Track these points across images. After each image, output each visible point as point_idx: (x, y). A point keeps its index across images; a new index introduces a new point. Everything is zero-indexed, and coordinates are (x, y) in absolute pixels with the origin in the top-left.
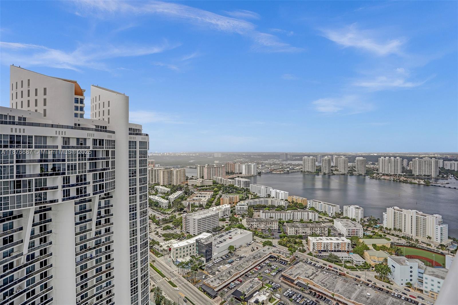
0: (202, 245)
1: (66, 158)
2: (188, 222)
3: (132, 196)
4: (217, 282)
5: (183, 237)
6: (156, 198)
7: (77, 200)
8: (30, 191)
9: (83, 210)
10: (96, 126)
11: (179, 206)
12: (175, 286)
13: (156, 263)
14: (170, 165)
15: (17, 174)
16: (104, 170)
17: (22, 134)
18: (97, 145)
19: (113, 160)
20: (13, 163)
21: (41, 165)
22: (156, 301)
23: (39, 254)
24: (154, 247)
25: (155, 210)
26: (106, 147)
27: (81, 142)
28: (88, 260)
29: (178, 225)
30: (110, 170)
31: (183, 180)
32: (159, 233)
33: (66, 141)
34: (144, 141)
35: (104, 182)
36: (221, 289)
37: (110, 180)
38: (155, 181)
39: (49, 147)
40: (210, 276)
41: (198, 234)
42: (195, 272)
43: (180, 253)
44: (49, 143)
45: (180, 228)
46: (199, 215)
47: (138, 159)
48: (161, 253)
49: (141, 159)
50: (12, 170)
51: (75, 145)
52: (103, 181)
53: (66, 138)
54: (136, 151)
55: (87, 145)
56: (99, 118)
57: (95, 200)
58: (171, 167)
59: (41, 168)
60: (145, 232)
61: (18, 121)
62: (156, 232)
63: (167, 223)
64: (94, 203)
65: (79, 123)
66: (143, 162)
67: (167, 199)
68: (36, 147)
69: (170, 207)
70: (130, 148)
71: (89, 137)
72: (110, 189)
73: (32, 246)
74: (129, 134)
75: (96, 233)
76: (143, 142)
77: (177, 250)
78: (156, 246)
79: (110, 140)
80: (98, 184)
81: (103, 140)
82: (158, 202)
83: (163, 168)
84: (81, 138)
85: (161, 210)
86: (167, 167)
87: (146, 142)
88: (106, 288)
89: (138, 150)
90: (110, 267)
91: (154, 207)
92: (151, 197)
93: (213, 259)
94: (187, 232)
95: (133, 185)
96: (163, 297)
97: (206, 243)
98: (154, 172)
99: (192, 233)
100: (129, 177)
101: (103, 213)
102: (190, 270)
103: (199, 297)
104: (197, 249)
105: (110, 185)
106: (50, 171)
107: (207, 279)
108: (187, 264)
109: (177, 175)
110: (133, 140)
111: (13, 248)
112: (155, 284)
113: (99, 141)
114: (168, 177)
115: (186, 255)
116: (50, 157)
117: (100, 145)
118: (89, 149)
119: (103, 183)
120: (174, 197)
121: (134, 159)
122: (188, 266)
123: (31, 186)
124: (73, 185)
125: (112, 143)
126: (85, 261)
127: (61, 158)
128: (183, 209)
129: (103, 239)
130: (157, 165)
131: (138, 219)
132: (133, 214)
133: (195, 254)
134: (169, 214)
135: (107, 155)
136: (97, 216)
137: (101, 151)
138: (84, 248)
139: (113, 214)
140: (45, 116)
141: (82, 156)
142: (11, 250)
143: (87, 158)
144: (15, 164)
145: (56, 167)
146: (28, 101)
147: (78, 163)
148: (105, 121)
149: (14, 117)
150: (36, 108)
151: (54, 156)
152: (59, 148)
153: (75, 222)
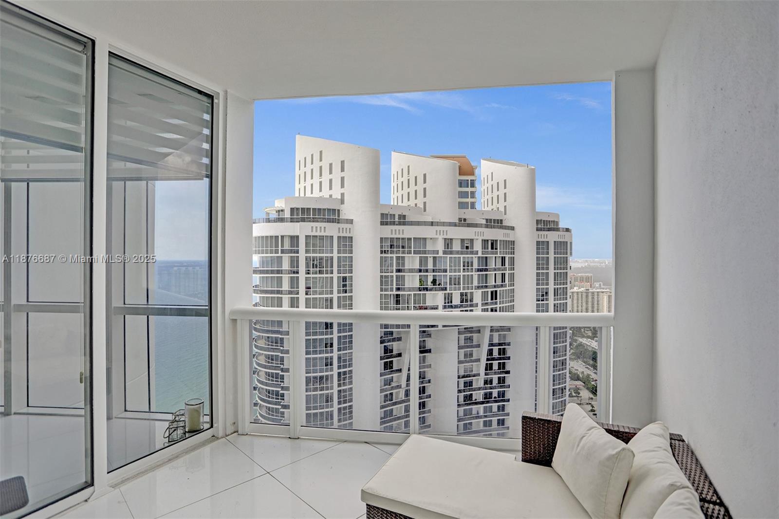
1: (448, 268)
7: (462, 328)
8: (408, 309)
9: (469, 343)
10: (487, 220)
15: (396, 286)
16: (498, 286)
17: (401, 236)
18: (488, 249)
19: (512, 272)
20: (393, 272)
21: (420, 276)
26: (500, 252)
27: (467, 245)
28: (474, 418)
30: (506, 287)
33: (448, 243)
34: (562, 240)
37: (506, 303)
39: (429, 252)
44: (429, 247)
47: (552, 272)
49: (556, 271)
50: (392, 281)
51: (459, 249)
52: (496, 303)
53: (448, 239)
54: (548, 257)
55: (475, 249)
56: (492, 207)
57: (484, 332)
59: (420, 281)
60: (562, 398)
61: (398, 220)
64: (484, 335)
65: (465, 218)
66: (562, 277)
68: (416, 252)
70: (538, 253)
71: (477, 237)
74: (537, 230)
75: (486, 382)
76: (561, 242)
79: (506, 241)
80: (490, 307)
81: (496, 241)
83: (608, 290)
84: (466, 239)
87: (567, 242)
89: (552, 256)
92: (584, 341)
98: (590, 297)
100: (537, 301)
101: (496, 354)
106: (430, 285)
110: (543, 240)
113: (491, 243)
116: (430, 266)
117: (492, 248)
118: (478, 254)
119: (497, 307)
121: (545, 271)
123: (410, 302)
124: (456, 306)
125: (510, 245)
126: (469, 419)
127: (443, 268)
129: (495, 393)
130: (596, 285)
135: (503, 263)
136: (487, 356)
137: (494, 258)
138: (468, 398)
139: (509, 357)
140: (425, 210)
141: (468, 265)
142: (391, 378)
143: (474, 268)
144: (394, 274)
145: (436, 280)
146: (409, 193)
147: (463, 275)
148: (501, 211)
149: (394, 215)
150: (416, 202)
151: (435, 264)
152: (440, 254)
153: (458, 359)
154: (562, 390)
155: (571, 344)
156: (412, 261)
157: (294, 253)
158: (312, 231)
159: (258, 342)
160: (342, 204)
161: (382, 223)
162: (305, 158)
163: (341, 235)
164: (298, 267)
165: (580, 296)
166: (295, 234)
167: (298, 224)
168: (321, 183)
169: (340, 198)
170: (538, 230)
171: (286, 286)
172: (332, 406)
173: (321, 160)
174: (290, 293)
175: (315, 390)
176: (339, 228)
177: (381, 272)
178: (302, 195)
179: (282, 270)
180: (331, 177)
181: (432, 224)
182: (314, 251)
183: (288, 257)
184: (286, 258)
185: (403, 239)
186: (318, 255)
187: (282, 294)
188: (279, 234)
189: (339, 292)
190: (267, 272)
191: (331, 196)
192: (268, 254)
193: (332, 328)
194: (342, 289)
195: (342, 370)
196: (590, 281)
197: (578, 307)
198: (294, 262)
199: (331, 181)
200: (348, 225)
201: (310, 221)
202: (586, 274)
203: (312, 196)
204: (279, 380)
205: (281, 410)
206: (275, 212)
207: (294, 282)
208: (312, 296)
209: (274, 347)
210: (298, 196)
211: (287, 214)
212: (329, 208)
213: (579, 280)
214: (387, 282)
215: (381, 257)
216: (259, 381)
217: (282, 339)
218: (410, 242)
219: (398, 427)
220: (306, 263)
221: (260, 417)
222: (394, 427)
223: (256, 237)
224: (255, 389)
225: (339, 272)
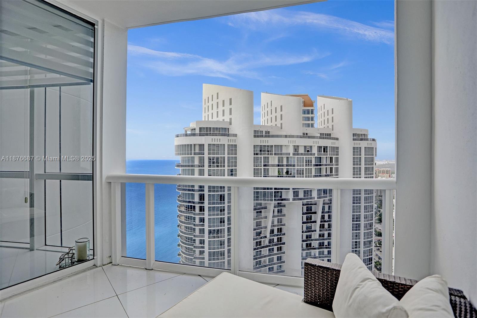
1: (296, 164)
3: (355, 205)
7: (305, 201)
8: (271, 189)
9: (309, 211)
10: (321, 134)
15: (264, 175)
16: (328, 175)
17: (266, 144)
18: (321, 152)
19: (337, 166)
20: (261, 167)
21: (278, 169)
23: (277, 241)
26: (329, 154)
27: (308, 150)
28: (313, 258)
30: (333, 176)
33: (296, 148)
34: (370, 146)
39: (284, 154)
44: (284, 151)
47: (363, 166)
49: (366, 166)
50: (261, 172)
51: (303, 152)
53: (296, 146)
54: (361, 157)
55: (313, 152)
56: (324, 126)
57: (319, 204)
59: (279, 172)
60: (370, 247)
61: (265, 134)
64: (319, 206)
65: (307, 132)
66: (369, 170)
68: (275, 154)
70: (354, 155)
71: (314, 145)
73: (272, 232)
75: (320, 236)
76: (369, 148)
79: (333, 147)
80: (322, 188)
81: (327, 147)
84: (308, 146)
87: (373, 148)
89: (363, 156)
95: (357, 194)
101: (326, 218)
106: (284, 174)
110: (357, 146)
111: (261, 231)
113: (324, 148)
116: (285, 163)
117: (324, 152)
118: (315, 155)
121: (359, 166)
124: (301, 188)
125: (336, 150)
126: (310, 258)
127: (292, 164)
129: (326, 242)
131: (362, 231)
132: (356, 224)
135: (331, 161)
136: (321, 219)
137: (325, 157)
138: (309, 246)
140: (281, 128)
141: (309, 162)
142: (260, 232)
143: (312, 164)
144: (263, 167)
145: (288, 171)
146: (271, 118)
147: (305, 168)
148: (330, 128)
149: (262, 131)
150: (276, 123)
151: (287, 161)
152: (291, 155)
153: (302, 221)
154: (370, 242)
156: (274, 160)
157: (202, 155)
158: (212, 141)
159: (181, 208)
160: (230, 125)
161: (255, 136)
162: (208, 98)
163: (230, 143)
164: (204, 163)
166: (202, 143)
167: (204, 137)
168: (217, 112)
169: (229, 121)
170: (354, 140)
171: (197, 175)
172: (224, 248)
173: (218, 98)
175: (214, 237)
176: (229, 140)
177: (254, 166)
178: (207, 120)
179: (194, 165)
180: (223, 108)
181: (286, 136)
182: (214, 154)
183: (198, 157)
185: (268, 146)
186: (216, 156)
188: (193, 143)
189: (228, 175)
190: (185, 166)
191: (223, 120)
192: (186, 155)
193: (224, 200)
195: (230, 226)
196: (389, 173)
198: (202, 160)
199: (223, 111)
200: (234, 137)
201: (210, 135)
202: (387, 169)
203: (212, 120)
204: (193, 231)
205: (194, 249)
206: (190, 130)
207: (201, 172)
209: (190, 211)
210: (204, 120)
211: (197, 131)
212: (222, 127)
213: (381, 173)
214: (258, 172)
215: (254, 157)
216: (181, 231)
217: (194, 207)
218: (272, 148)
219: (265, 261)
220: (208, 161)
221: (181, 253)
222: (262, 262)
223: (179, 145)
224: (179, 236)
225: (228, 166)
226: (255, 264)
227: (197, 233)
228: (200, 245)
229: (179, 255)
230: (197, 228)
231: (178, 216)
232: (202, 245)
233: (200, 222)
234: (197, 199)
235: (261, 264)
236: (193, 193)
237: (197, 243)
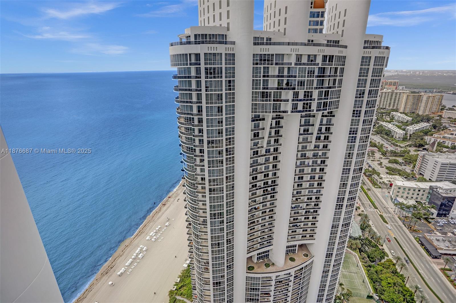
0: (437, 194)
1: (297, 75)
2: (424, 162)
3: (355, 118)
4: (445, 243)
5: (412, 177)
6: (390, 126)
7: (304, 114)
8: (270, 100)
9: (307, 124)
10: (328, 41)
11: (419, 141)
12: (386, 222)
13: (371, 193)
14: (421, 88)
15: (263, 86)
16: (330, 88)
17: (267, 53)
18: (326, 62)
19: (341, 78)
20: (261, 77)
21: (278, 80)
22: (361, 225)
23: (273, 151)
24: (373, 176)
25: (385, 139)
26: (335, 64)
27: (312, 59)
28: (306, 166)
29: (410, 162)
30: (336, 88)
31: (434, 110)
32: (383, 164)
33: (299, 57)
34: (381, 56)
35: (329, 100)
36: (450, 255)
37: (334, 99)
38: (393, 106)
39: (286, 64)
40: (437, 233)
41: (437, 181)
42: (416, 219)
43: (403, 193)
44: (285, 61)
45: (412, 166)
46: (447, 158)
47: (369, 78)
48: (380, 185)
49: (373, 78)
50: (260, 83)
51: (306, 62)
52: (327, 99)
53: (299, 55)
54: (369, 68)
55: (317, 62)
56: (333, 31)
57: (317, 116)
58: (421, 90)
59: (278, 83)
60: (362, 158)
61: (266, 41)
62: (379, 162)
63: (396, 156)
64: (317, 119)
65: (312, 39)
66: (375, 82)
67: (404, 130)
68: (276, 64)
69: (405, 139)
70: (362, 65)
71: (319, 53)
72: (333, 108)
73: (269, 143)
75: (315, 147)
76: (380, 57)
77: (399, 188)
78: (375, 176)
79: (340, 56)
80: (323, 101)
81: (333, 56)
82: (390, 131)
83: (408, 91)
84: (312, 55)
85: (393, 140)
86: (415, 90)
87: (385, 57)
88: (315, 194)
89: (371, 67)
90: (322, 178)
91: (384, 135)
92: (384, 124)
93: (450, 217)
94: (421, 174)
95: (358, 107)
96: (369, 226)
97: (444, 195)
98: (394, 96)
99: (427, 176)
100: (356, 98)
101: (323, 130)
102: (410, 215)
103: (413, 247)
104: (428, 197)
105: (333, 104)
106: (284, 86)
107: (431, 234)
108: (408, 207)
109: (427, 102)
110: (367, 55)
111: (259, 141)
112: (364, 210)
113: (329, 58)
114: (413, 104)
115: (409, 197)
116: (286, 73)
117: (329, 61)
118: (318, 65)
119: (327, 101)
120: (415, 129)
121: (365, 78)
122: (408, 210)
123: (271, 97)
124: (300, 100)
125: (342, 59)
126: (303, 167)
127: (294, 75)
128: (423, 146)
129: (320, 153)
130: (401, 88)
131: (357, 144)
132: (353, 137)
133: (423, 202)
134: (401, 147)
135: (336, 72)
136: (318, 131)
137: (330, 68)
138: (304, 156)
139: (332, 133)
140: (285, 34)
141: (311, 73)
142: (257, 142)
143: (315, 75)
144: (262, 78)
145: (289, 82)
146: (274, 22)
147: (307, 80)
148: (339, 34)
149: (263, 38)
150: (279, 28)
151: (289, 72)
152: (293, 65)
153: (299, 132)
154: (363, 153)
155: (374, 126)
156: (274, 70)
157: (198, 65)
158: (208, 50)
159: (180, 119)
160: (228, 31)
161: (255, 44)
163: (227, 52)
164: (200, 74)
165: (387, 95)
166: (198, 52)
167: (199, 45)
168: (214, 15)
169: (227, 26)
170: (364, 48)
171: (194, 86)
172: (222, 157)
174: (196, 90)
175: (213, 147)
176: (226, 48)
177: (253, 77)
178: (203, 25)
179: (191, 76)
180: (220, 11)
181: (289, 44)
182: (210, 64)
183: (194, 68)
184: (193, 69)
185: (268, 55)
186: (213, 66)
187: (191, 91)
188: (188, 52)
189: (226, 90)
190: (182, 77)
191: (221, 25)
192: (182, 66)
193: (222, 112)
194: (228, 88)
195: (228, 137)
196: (396, 85)
197: (384, 102)
198: (198, 71)
199: (221, 14)
200: (232, 45)
201: (207, 43)
202: (394, 81)
203: (209, 25)
204: (193, 141)
205: (194, 158)
206: (185, 38)
207: (199, 84)
208: (209, 93)
209: (189, 123)
210: (200, 26)
211: (192, 39)
212: (219, 34)
213: (388, 84)
214: (256, 84)
215: (253, 67)
216: (182, 142)
217: (193, 118)
218: (273, 57)
219: (261, 169)
220: (205, 71)
221: (183, 161)
222: (258, 169)
223: (174, 55)
224: (180, 145)
225: (226, 77)
226: (252, 171)
227: (197, 143)
228: (200, 154)
229: (182, 162)
230: (197, 139)
231: (178, 127)
232: (202, 154)
233: (199, 133)
234: (195, 111)
235: (258, 171)
236: (191, 105)
237: (198, 152)
